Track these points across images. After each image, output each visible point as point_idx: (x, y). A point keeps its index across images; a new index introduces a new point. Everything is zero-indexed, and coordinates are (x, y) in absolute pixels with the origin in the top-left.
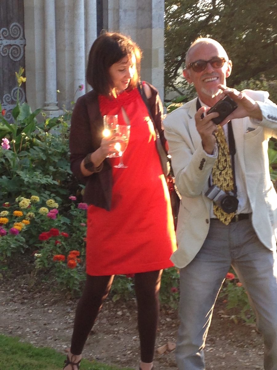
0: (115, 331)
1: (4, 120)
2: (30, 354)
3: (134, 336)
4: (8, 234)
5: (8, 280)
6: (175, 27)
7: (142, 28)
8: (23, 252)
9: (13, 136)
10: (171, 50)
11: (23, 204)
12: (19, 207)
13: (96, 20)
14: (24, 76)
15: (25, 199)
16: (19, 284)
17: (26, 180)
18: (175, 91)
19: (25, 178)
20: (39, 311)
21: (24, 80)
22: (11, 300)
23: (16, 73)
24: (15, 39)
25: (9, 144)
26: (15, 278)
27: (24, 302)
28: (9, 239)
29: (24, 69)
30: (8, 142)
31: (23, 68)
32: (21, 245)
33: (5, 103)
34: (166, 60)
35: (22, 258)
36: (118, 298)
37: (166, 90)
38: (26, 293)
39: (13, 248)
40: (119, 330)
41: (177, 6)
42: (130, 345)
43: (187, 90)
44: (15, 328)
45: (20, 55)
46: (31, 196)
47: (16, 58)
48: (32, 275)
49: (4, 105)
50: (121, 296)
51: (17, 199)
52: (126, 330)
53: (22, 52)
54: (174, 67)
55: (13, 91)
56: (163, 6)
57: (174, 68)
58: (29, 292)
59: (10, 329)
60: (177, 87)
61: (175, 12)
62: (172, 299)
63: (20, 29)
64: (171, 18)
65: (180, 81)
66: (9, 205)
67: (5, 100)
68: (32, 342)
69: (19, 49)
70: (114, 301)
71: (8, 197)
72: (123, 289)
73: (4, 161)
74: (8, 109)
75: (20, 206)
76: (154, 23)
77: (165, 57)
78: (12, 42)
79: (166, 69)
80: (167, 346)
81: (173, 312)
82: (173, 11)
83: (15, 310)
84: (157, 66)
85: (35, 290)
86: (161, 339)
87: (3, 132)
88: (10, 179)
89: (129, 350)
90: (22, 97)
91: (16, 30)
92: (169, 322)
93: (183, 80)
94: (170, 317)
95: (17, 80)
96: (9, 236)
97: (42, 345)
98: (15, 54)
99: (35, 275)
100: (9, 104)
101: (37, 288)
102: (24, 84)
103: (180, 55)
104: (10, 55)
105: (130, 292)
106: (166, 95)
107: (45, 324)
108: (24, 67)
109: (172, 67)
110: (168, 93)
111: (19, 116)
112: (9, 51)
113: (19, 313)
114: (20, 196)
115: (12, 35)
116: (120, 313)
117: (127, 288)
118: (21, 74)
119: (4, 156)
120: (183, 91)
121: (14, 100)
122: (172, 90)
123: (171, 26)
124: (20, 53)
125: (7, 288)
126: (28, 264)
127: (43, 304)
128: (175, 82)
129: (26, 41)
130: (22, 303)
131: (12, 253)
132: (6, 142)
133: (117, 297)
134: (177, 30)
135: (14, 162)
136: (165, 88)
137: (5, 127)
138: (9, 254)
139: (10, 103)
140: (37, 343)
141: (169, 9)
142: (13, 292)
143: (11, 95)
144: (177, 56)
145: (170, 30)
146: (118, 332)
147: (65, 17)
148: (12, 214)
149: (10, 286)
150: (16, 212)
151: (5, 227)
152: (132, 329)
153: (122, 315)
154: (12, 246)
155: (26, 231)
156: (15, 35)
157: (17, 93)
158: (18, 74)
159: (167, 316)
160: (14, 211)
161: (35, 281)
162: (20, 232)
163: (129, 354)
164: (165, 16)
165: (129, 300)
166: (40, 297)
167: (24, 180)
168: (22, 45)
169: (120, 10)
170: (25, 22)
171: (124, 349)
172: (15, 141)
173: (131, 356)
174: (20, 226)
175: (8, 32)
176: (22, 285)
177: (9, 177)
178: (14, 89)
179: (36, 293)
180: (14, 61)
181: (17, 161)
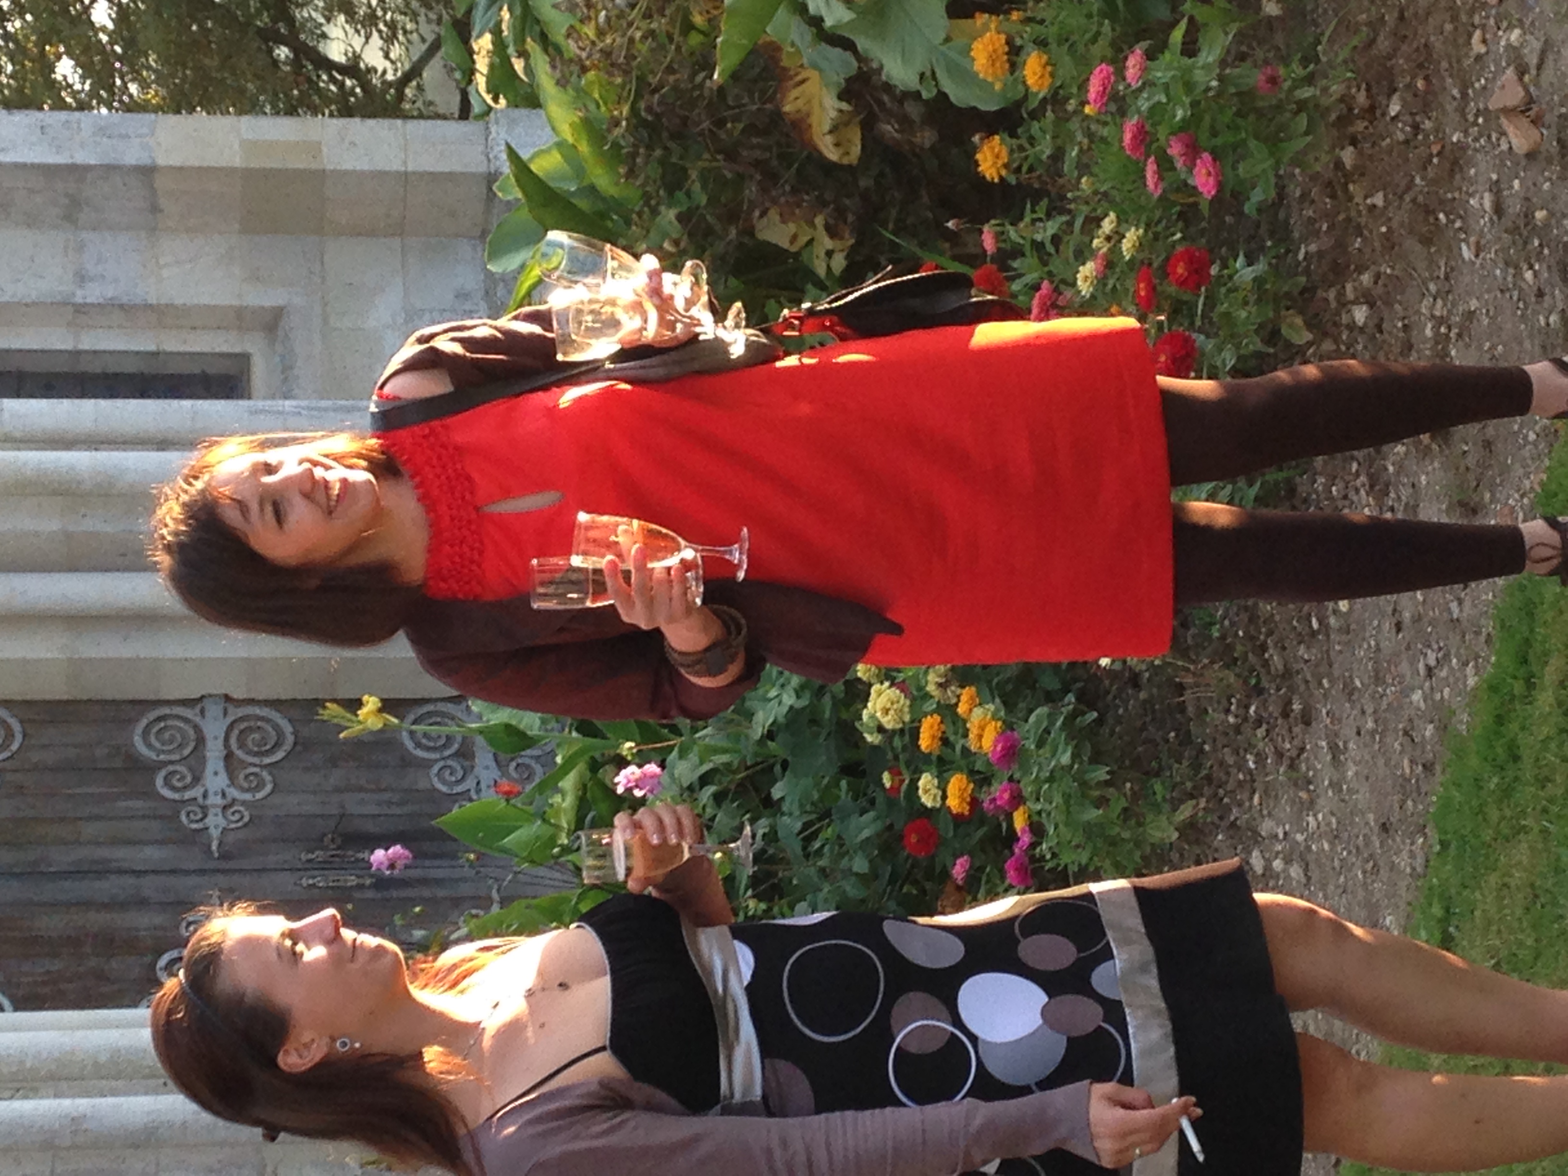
0: (1437, 333)
1: (541, 788)
2: (1518, 687)
3: (1461, 255)
4: (1017, 776)
5: (1209, 778)
6: (149, 68)
7: (155, 209)
8: (1095, 714)
9: (606, 752)
10: (250, 86)
11: (892, 712)
12: (902, 731)
13: (120, 403)
14: (355, 705)
15: (870, 705)
16: (1226, 734)
17: (789, 699)
18: (420, 75)
19: (780, 703)
20: (1341, 652)
21: (371, 703)
22: (1292, 766)
23: (342, 735)
24: (201, 741)
25: (640, 766)
26: (1202, 751)
27: (1303, 710)
28: (1035, 770)
29: (328, 704)
30: (631, 772)
31: (325, 708)
32: (1064, 723)
33: (470, 783)
34: (291, 111)
35: (1119, 720)
36: (1299, 321)
37: (415, 113)
38: (1264, 705)
39: (1075, 756)
40: (1433, 316)
41: (59, 57)
42: (1498, 272)
43: (417, 23)
44: (1409, 749)
45: (267, 720)
46: (859, 680)
47: (280, 734)
48: (1189, 680)
49: (478, 791)
50: (1288, 309)
51: (869, 738)
52: (1432, 287)
53: (257, 711)
54: (319, 77)
55: (420, 753)
56: (63, 115)
57: (325, 77)
58: (1259, 691)
59: (1412, 770)
60: (407, 66)
61: (87, 69)
62: (1306, 93)
63: (159, 719)
64: (110, 88)
65: (381, 54)
66: (895, 773)
67: (458, 782)
68: (1471, 681)
69: (243, 726)
70: (1308, 336)
71: (863, 774)
72: (1259, 301)
73: (711, 789)
74: (495, 773)
75: (900, 726)
76: (132, 156)
77: (277, 113)
78: (214, 752)
79: (327, 112)
80: (1507, 111)
81: (1364, 86)
82: (83, 78)
83: (1334, 749)
84: (315, 149)
85: (1252, 670)
86: (1476, 140)
87: (588, 795)
88: (785, 765)
89: (1518, 274)
90: (443, 714)
91: (167, 735)
92: (1404, 104)
93: (376, 41)
94: (1382, 99)
95: (372, 733)
96: (1027, 772)
97: (1482, 638)
98: (263, 741)
99: (1192, 667)
100: (473, 767)
101: (1246, 659)
102: (388, 706)
103: (270, 51)
104: (267, 760)
105: (1274, 269)
106: (441, 111)
107: (1399, 627)
108: (319, 703)
109: (322, 85)
110: (431, 103)
111: (522, 727)
112: (255, 765)
113: (1348, 731)
114: (857, 724)
115: (186, 752)
116: (1360, 314)
117: (1255, 280)
118: (349, 715)
119: (690, 788)
120: (423, 40)
121: (456, 746)
122: (420, 88)
123: (144, 86)
124: (262, 719)
125: (1240, 784)
126: (1143, 695)
127: (1313, 634)
128: (384, 72)
129: (210, 696)
130: (1307, 719)
131: (1096, 759)
132: (632, 777)
133: (1291, 326)
134: (163, 59)
135: (716, 751)
136: (406, 116)
137: (568, 783)
138: (1101, 773)
139: (467, 763)
140: (1476, 659)
141: (74, 94)
142: (1260, 759)
143: (436, 761)
144: (275, 63)
145: (163, 92)
146: (1440, 321)
147: (109, 529)
148: (934, 758)
149: (1234, 771)
150: (925, 742)
151: (984, 789)
152: (1432, 263)
153: (1372, 305)
154: (1066, 759)
155: (1005, 703)
156: (183, 738)
157: (426, 735)
158: (347, 728)
159: (1378, 113)
160: (919, 747)
161: (1216, 667)
162: (1009, 726)
163: (1536, 275)
164: (104, 111)
165: (1307, 272)
166: (1284, 648)
167: (791, 707)
168: (225, 713)
169: (79, 300)
170: (131, 697)
171: (1515, 294)
172: (629, 744)
173: (1545, 266)
174: (982, 728)
175: (171, 768)
176: (1231, 719)
177: (778, 768)
178: (409, 744)
179: (1266, 664)
180: (295, 744)
181: (712, 736)
